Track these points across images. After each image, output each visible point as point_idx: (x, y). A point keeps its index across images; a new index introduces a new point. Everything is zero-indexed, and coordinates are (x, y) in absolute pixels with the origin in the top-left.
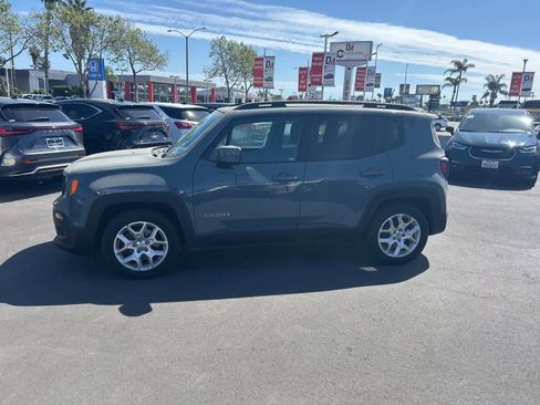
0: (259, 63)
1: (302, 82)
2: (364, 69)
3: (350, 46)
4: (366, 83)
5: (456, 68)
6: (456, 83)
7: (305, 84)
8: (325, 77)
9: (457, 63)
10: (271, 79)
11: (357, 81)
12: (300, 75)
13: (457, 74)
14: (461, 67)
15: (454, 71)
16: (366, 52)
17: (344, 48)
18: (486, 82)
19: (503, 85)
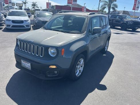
6: (25, 3)
18: (32, 4)
19: (37, 5)
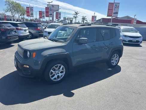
0: (28, 9)
1: (40, 15)
2: (57, 13)
3: (53, 6)
4: (58, 17)
5: (75, 14)
6: (76, 18)
7: (41, 16)
8: (50, 15)
9: (76, 12)
10: (32, 14)
11: (56, 16)
12: (39, 13)
13: (76, 15)
14: (76, 14)
15: (75, 15)
16: (57, 8)
17: (51, 6)
18: (82, 18)
19: (86, 19)
